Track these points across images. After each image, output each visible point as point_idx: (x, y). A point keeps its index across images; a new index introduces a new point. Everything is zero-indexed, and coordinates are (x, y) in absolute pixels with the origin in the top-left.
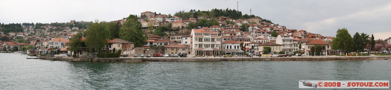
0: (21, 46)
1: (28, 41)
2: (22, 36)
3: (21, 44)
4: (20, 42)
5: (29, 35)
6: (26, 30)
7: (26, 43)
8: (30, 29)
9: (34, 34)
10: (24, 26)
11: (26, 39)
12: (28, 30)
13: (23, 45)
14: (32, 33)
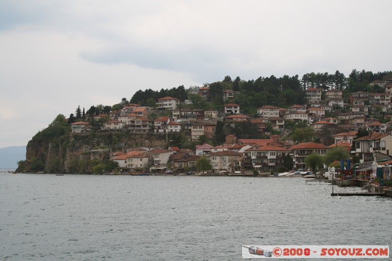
0: (302, 152)
1: (327, 137)
2: (304, 118)
3: (303, 145)
4: (299, 138)
5: (328, 115)
6: (316, 98)
7: (318, 141)
8: (331, 95)
9: (346, 110)
10: (308, 85)
11: (317, 127)
12: (324, 96)
13: (310, 151)
14: (336, 107)
